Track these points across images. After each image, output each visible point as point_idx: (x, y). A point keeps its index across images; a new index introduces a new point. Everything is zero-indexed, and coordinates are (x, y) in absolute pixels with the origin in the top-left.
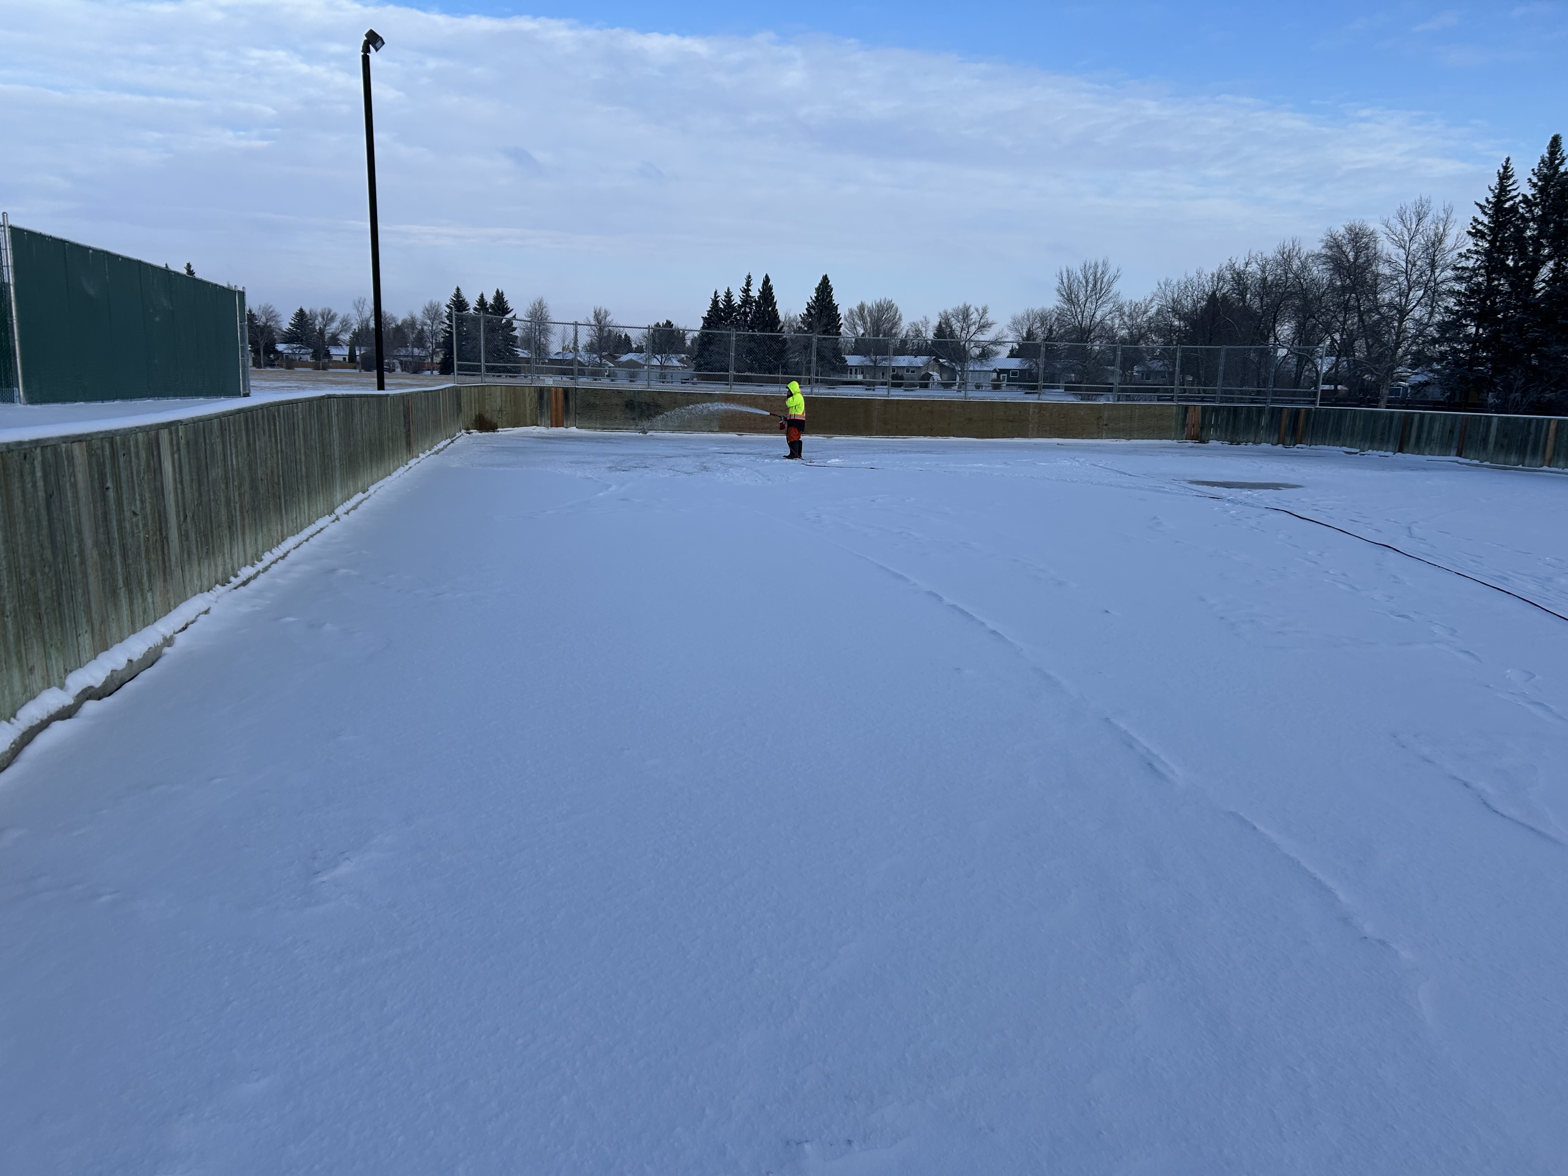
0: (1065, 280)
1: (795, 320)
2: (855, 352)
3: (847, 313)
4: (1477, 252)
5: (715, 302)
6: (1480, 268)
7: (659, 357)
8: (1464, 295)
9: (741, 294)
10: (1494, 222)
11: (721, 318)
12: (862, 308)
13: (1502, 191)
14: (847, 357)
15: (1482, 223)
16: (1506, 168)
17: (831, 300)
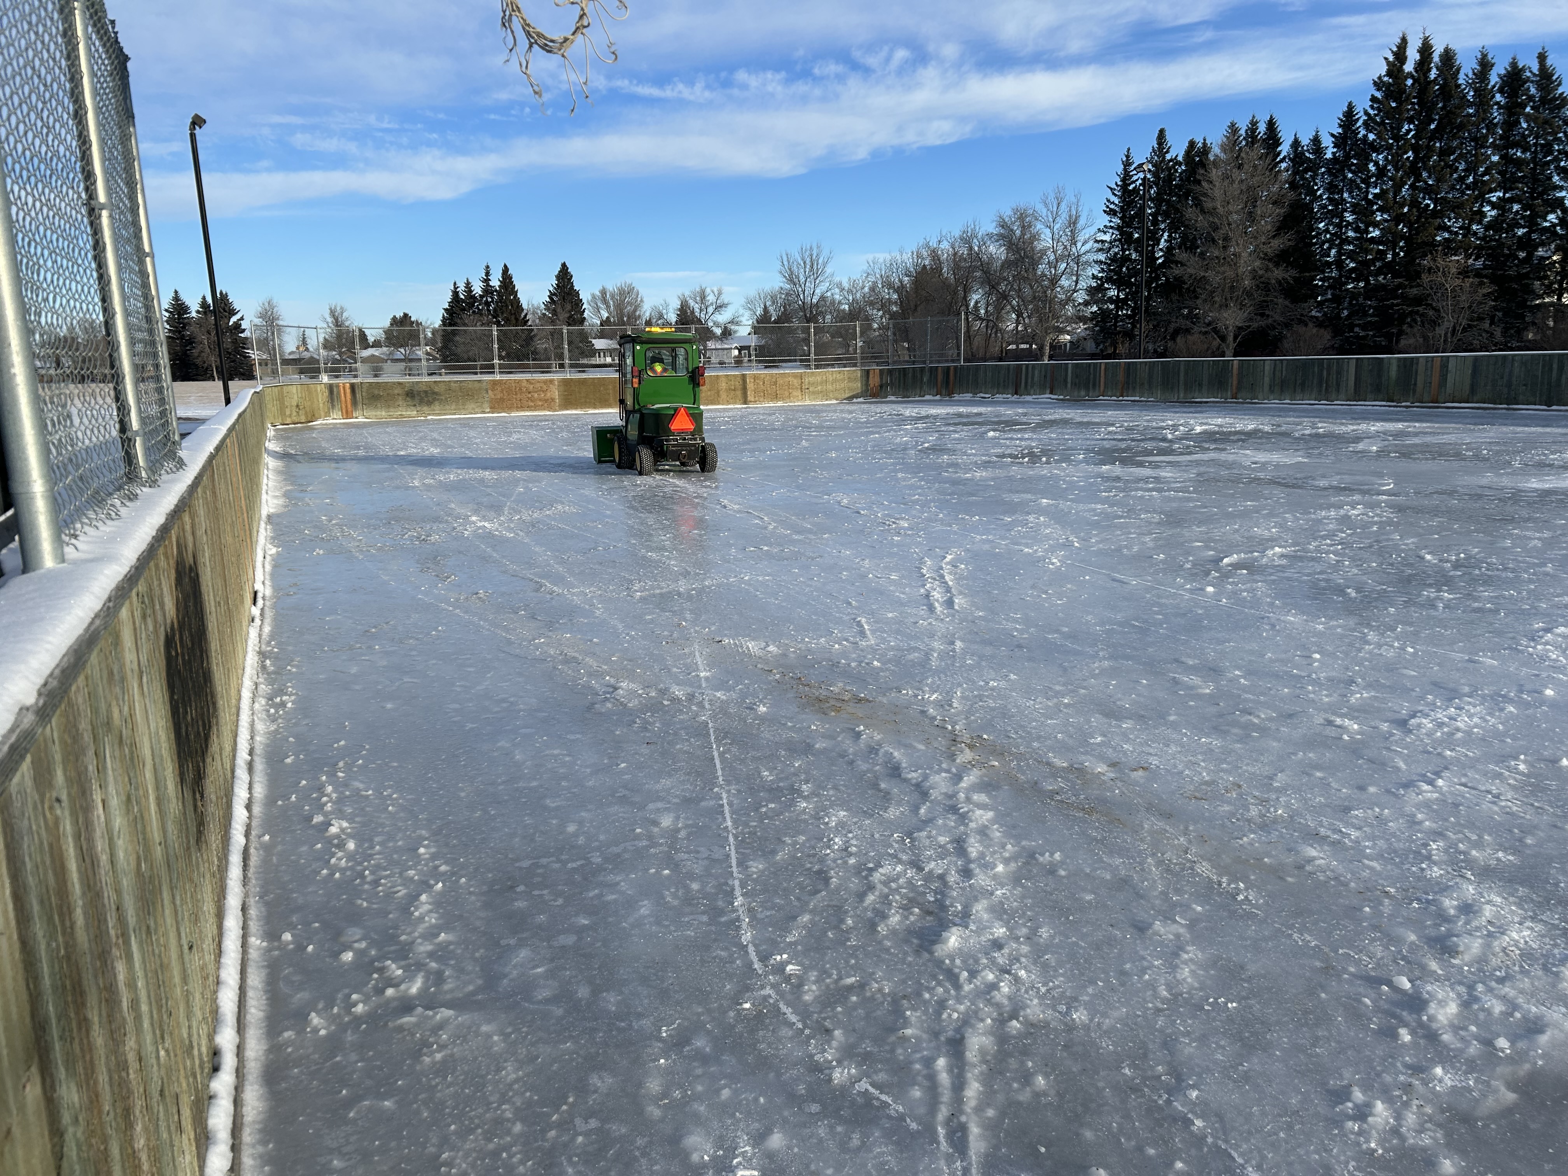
0: (786, 263)
1: (538, 308)
2: (602, 335)
3: (590, 298)
4: (1112, 227)
5: (455, 293)
6: (1115, 240)
7: (402, 350)
8: (1105, 263)
9: (481, 284)
10: (1123, 201)
11: (464, 309)
12: (603, 292)
13: (1126, 178)
14: (594, 341)
15: (1113, 203)
16: (1127, 156)
17: (572, 286)
